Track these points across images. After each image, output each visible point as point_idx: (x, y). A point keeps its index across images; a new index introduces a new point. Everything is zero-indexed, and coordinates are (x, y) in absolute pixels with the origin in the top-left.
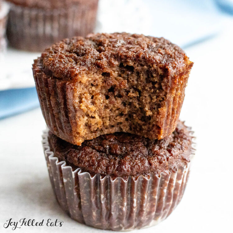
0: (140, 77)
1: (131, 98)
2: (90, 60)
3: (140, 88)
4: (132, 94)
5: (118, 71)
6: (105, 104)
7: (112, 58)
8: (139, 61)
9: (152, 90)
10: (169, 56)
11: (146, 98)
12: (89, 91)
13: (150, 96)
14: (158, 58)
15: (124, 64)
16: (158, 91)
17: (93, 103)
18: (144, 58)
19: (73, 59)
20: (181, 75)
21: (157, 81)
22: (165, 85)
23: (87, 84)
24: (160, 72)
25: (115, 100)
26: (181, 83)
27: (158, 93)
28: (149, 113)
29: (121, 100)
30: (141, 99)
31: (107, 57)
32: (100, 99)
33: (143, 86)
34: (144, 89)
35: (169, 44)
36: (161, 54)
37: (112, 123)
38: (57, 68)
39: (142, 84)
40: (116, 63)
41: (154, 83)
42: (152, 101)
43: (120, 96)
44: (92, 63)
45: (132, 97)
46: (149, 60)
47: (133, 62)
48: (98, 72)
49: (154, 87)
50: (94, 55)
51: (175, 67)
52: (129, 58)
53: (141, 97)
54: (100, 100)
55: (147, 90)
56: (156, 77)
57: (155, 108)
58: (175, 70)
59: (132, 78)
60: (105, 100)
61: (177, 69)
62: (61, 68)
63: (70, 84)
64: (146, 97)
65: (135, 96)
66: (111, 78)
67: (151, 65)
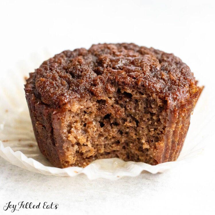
0: (138, 105)
1: (128, 128)
2: (84, 84)
3: (137, 118)
4: (129, 123)
5: (115, 97)
6: (99, 132)
7: (109, 84)
8: (137, 89)
9: (150, 122)
10: (173, 82)
11: (143, 130)
12: (81, 119)
13: (147, 127)
14: (159, 87)
15: (121, 91)
16: (156, 123)
17: (86, 131)
18: (143, 86)
19: (66, 81)
20: (182, 106)
21: (155, 113)
22: (164, 118)
23: (79, 112)
24: (160, 103)
25: (110, 129)
26: (182, 115)
27: (156, 126)
28: (146, 146)
29: (118, 129)
30: (138, 130)
31: (103, 83)
32: (94, 127)
33: (141, 116)
34: (141, 119)
35: (177, 63)
36: (164, 80)
37: (108, 150)
38: (47, 92)
39: (140, 113)
40: (113, 89)
41: (152, 114)
42: (149, 133)
43: (116, 124)
44: (86, 88)
45: (128, 126)
46: (149, 89)
47: (131, 89)
48: (92, 99)
49: (152, 119)
50: (89, 79)
51: (176, 98)
52: (127, 85)
53: (138, 128)
54: (93, 129)
55: (145, 121)
56: (154, 108)
57: (152, 140)
58: (176, 102)
59: (129, 106)
60: (99, 128)
61: (178, 101)
62: (50, 93)
63: (58, 115)
64: (143, 128)
65: (131, 126)
66: (106, 105)
67: (150, 94)
